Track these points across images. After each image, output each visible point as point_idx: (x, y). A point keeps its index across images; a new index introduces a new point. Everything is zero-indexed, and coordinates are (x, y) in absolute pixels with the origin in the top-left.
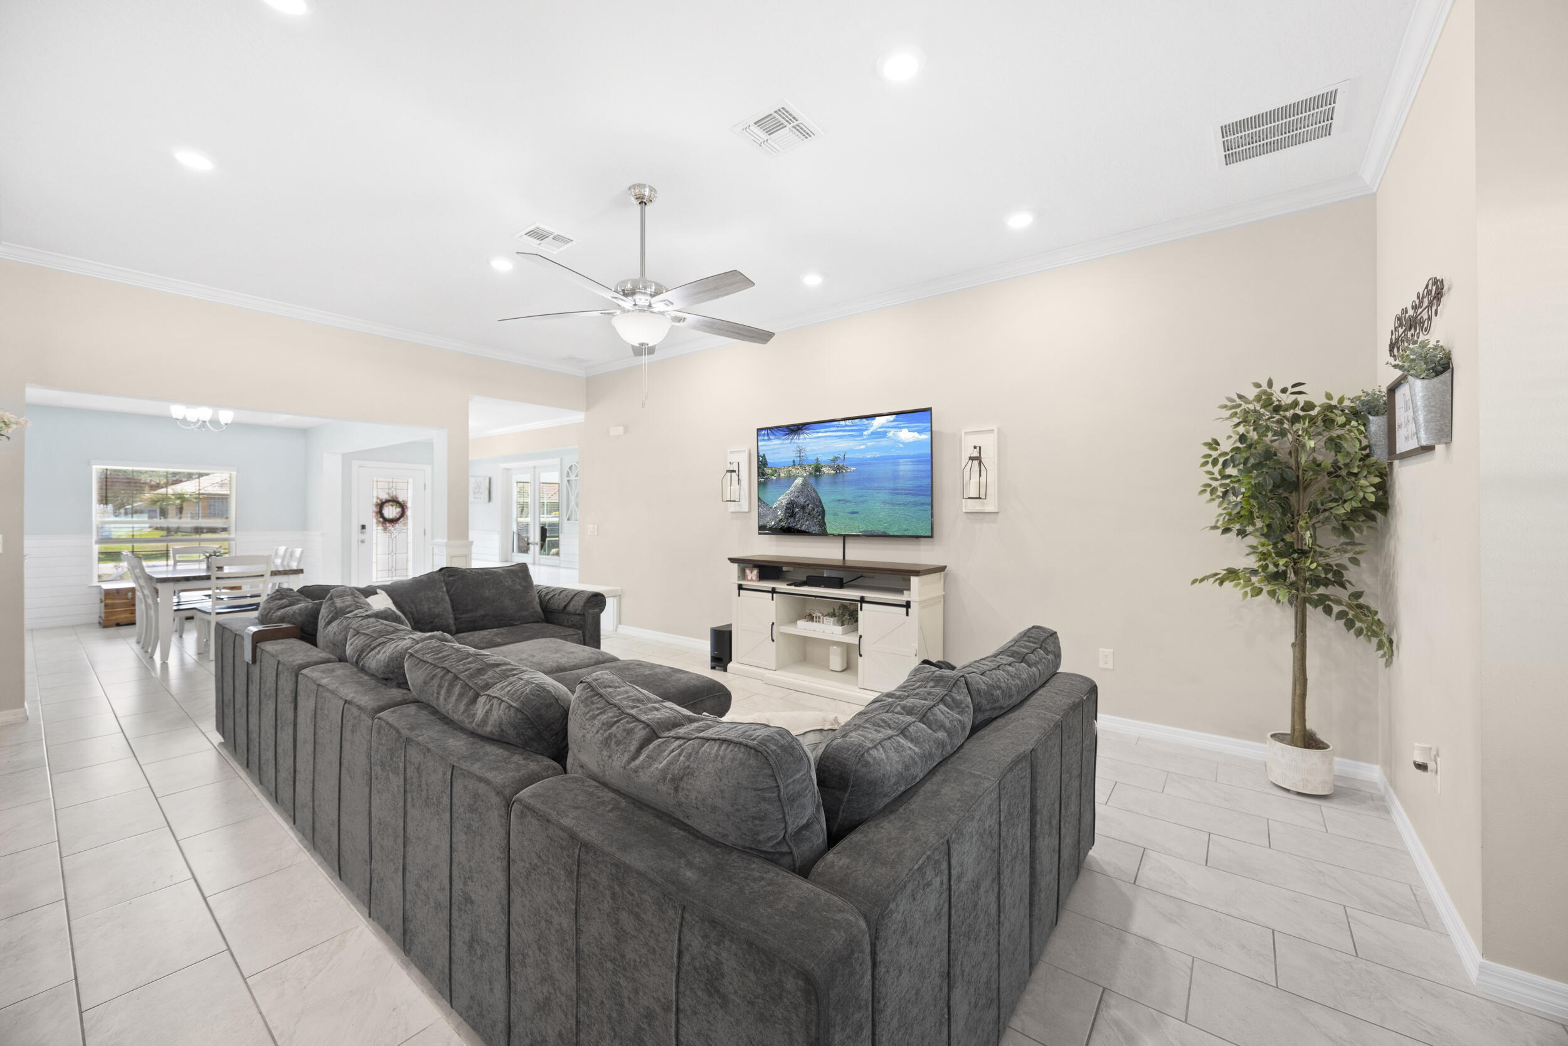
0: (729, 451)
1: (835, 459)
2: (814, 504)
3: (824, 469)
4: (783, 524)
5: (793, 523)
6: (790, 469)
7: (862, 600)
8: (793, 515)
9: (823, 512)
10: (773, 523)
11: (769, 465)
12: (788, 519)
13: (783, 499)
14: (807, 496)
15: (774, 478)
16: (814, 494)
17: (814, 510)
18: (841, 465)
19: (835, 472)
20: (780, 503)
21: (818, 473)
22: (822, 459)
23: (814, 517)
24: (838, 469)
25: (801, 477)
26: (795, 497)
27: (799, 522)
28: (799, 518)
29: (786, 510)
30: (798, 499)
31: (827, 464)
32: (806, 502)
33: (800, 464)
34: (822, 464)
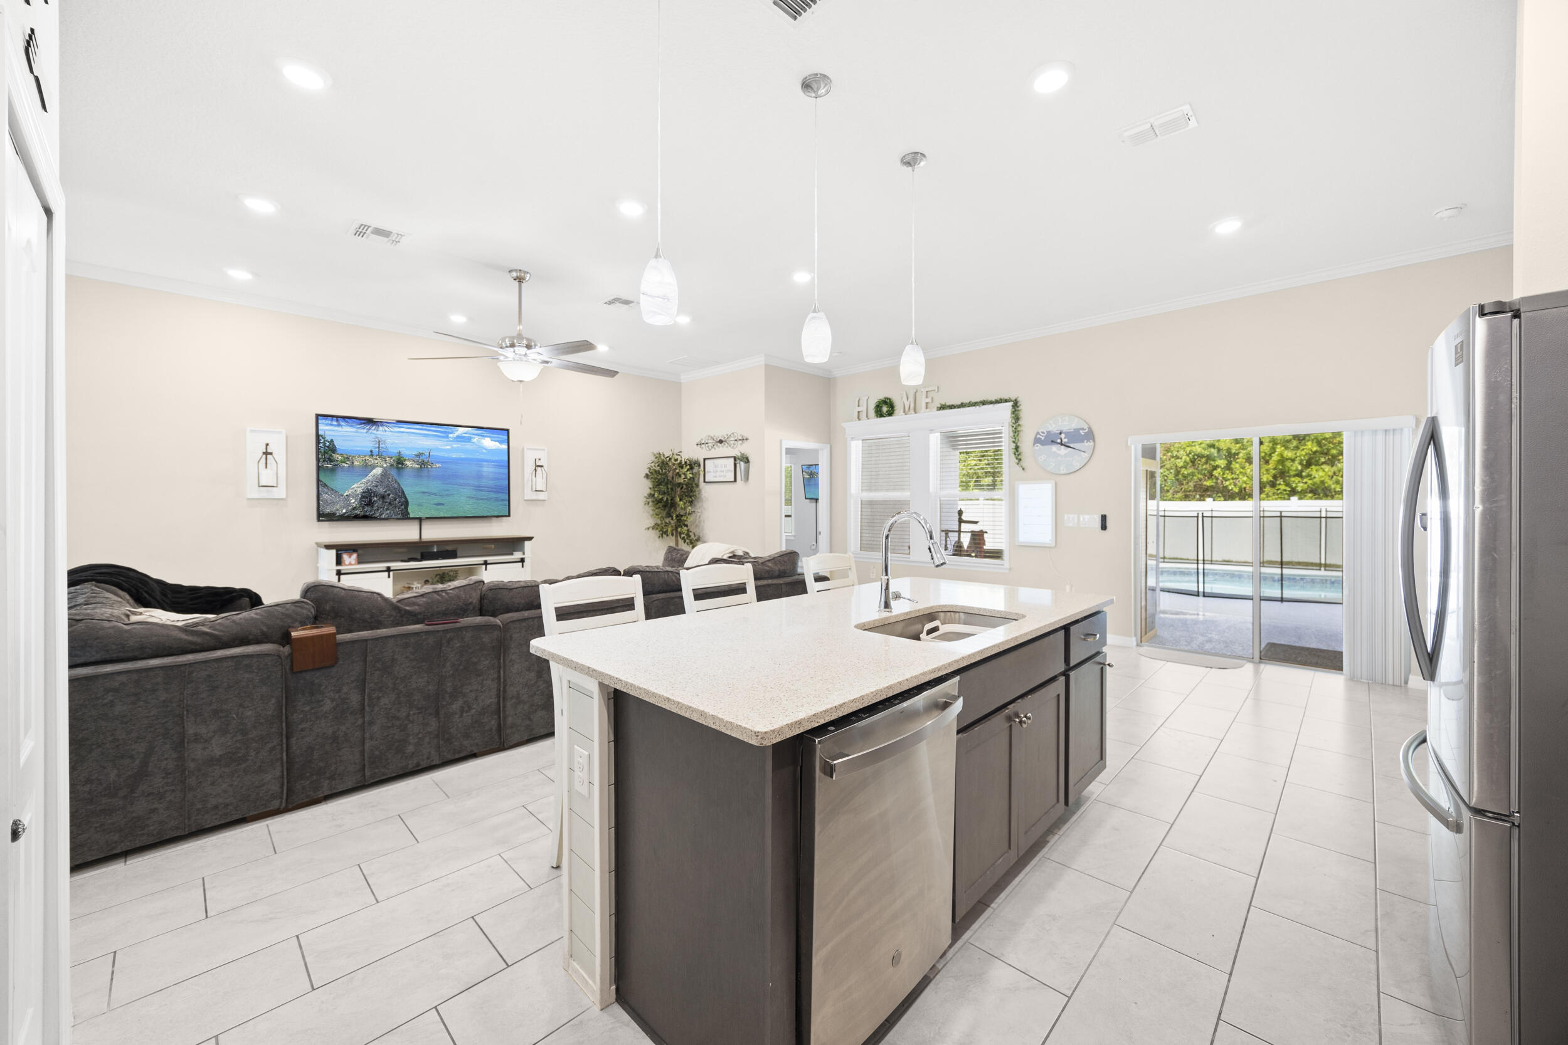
1: (419, 455)
2: (396, 494)
3: (407, 462)
4: (357, 511)
5: (370, 511)
6: (367, 458)
8: (370, 504)
9: (406, 500)
10: (344, 511)
11: (338, 451)
12: (363, 508)
13: (358, 487)
14: (388, 486)
15: (347, 465)
16: (395, 485)
17: (395, 500)
18: (426, 460)
19: (419, 466)
20: (352, 492)
21: (400, 466)
22: (406, 453)
23: (395, 507)
24: (423, 464)
25: (380, 467)
26: (373, 486)
27: (378, 510)
28: (377, 506)
29: (361, 498)
30: (377, 489)
31: (410, 458)
32: (385, 492)
33: (379, 455)
34: (405, 458)
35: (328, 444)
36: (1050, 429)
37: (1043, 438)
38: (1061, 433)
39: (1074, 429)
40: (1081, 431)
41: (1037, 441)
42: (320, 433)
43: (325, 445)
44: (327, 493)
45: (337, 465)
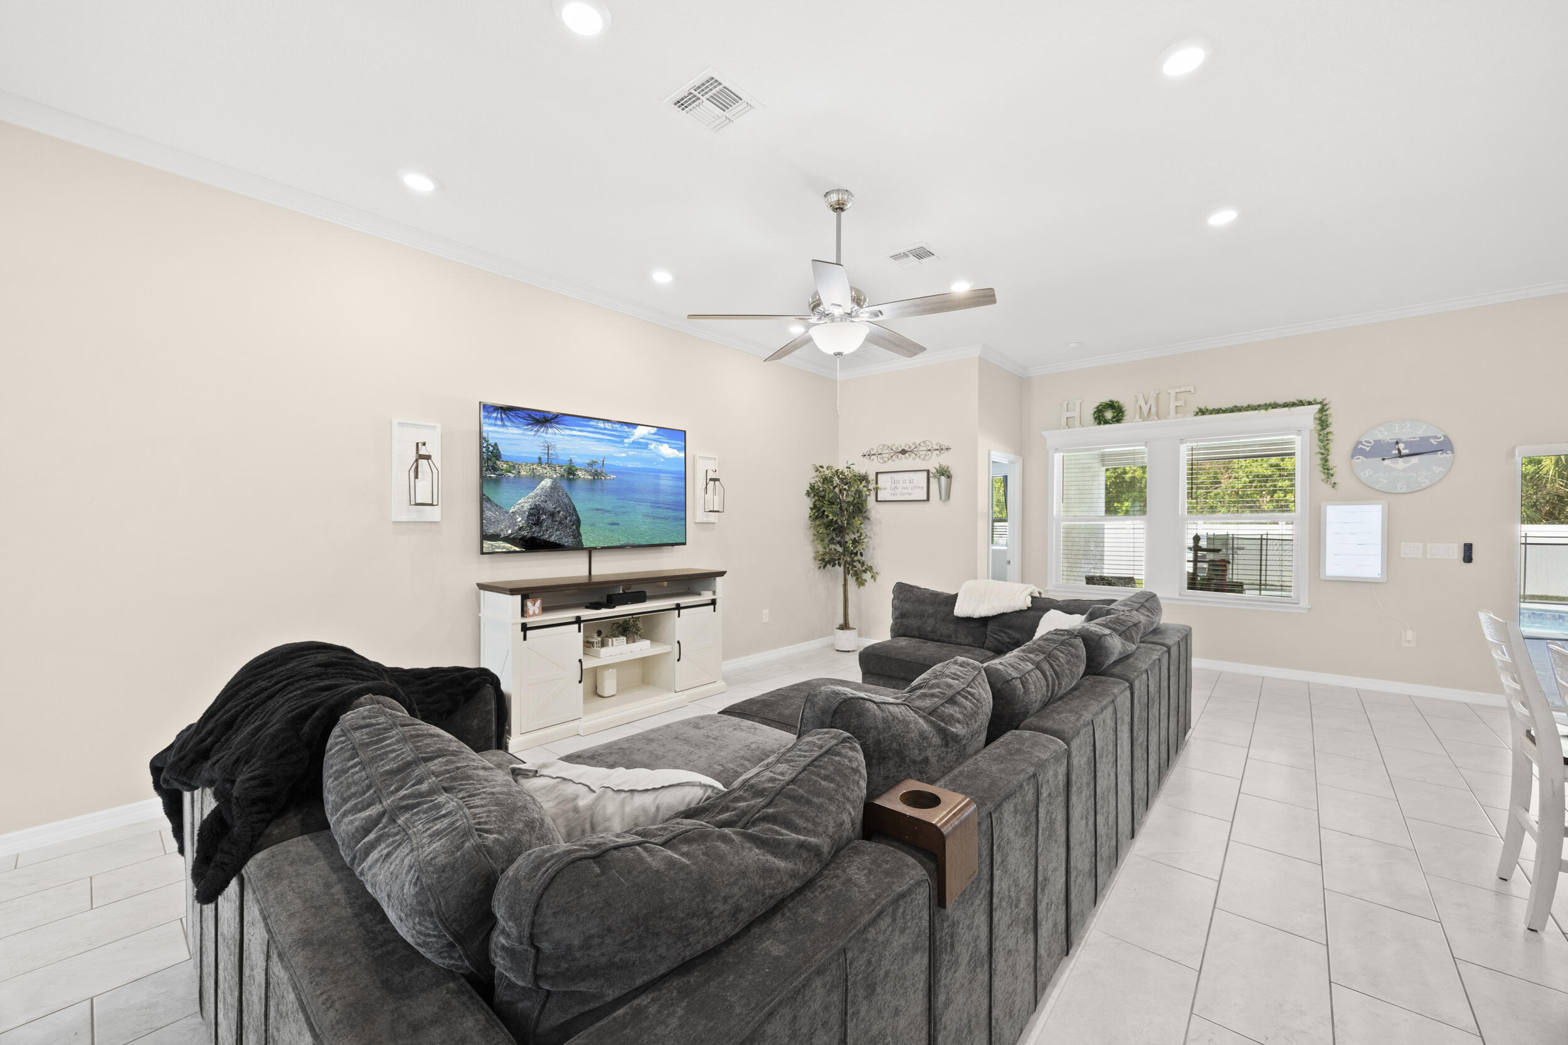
1: (592, 464)
2: (567, 511)
3: (579, 473)
4: (524, 533)
5: (539, 532)
6: (535, 466)
7: (678, 607)
8: (538, 523)
9: (578, 522)
10: (510, 532)
11: (503, 458)
12: (531, 528)
13: (524, 502)
14: (558, 501)
15: (512, 475)
16: (566, 501)
17: (566, 519)
18: (599, 471)
19: (592, 478)
20: (518, 509)
21: (571, 477)
22: (578, 461)
23: (565, 526)
24: (596, 474)
25: (550, 478)
26: (542, 501)
27: (546, 530)
28: (545, 526)
29: (528, 516)
30: (546, 504)
31: (583, 467)
32: (555, 508)
33: (547, 463)
34: (577, 467)
35: (491, 448)
36: (1380, 437)
37: (1368, 449)
38: (1397, 443)
39: (1420, 438)
40: (1432, 440)
41: (1357, 451)
42: (483, 434)
43: (487, 450)
44: (489, 509)
45: (502, 475)
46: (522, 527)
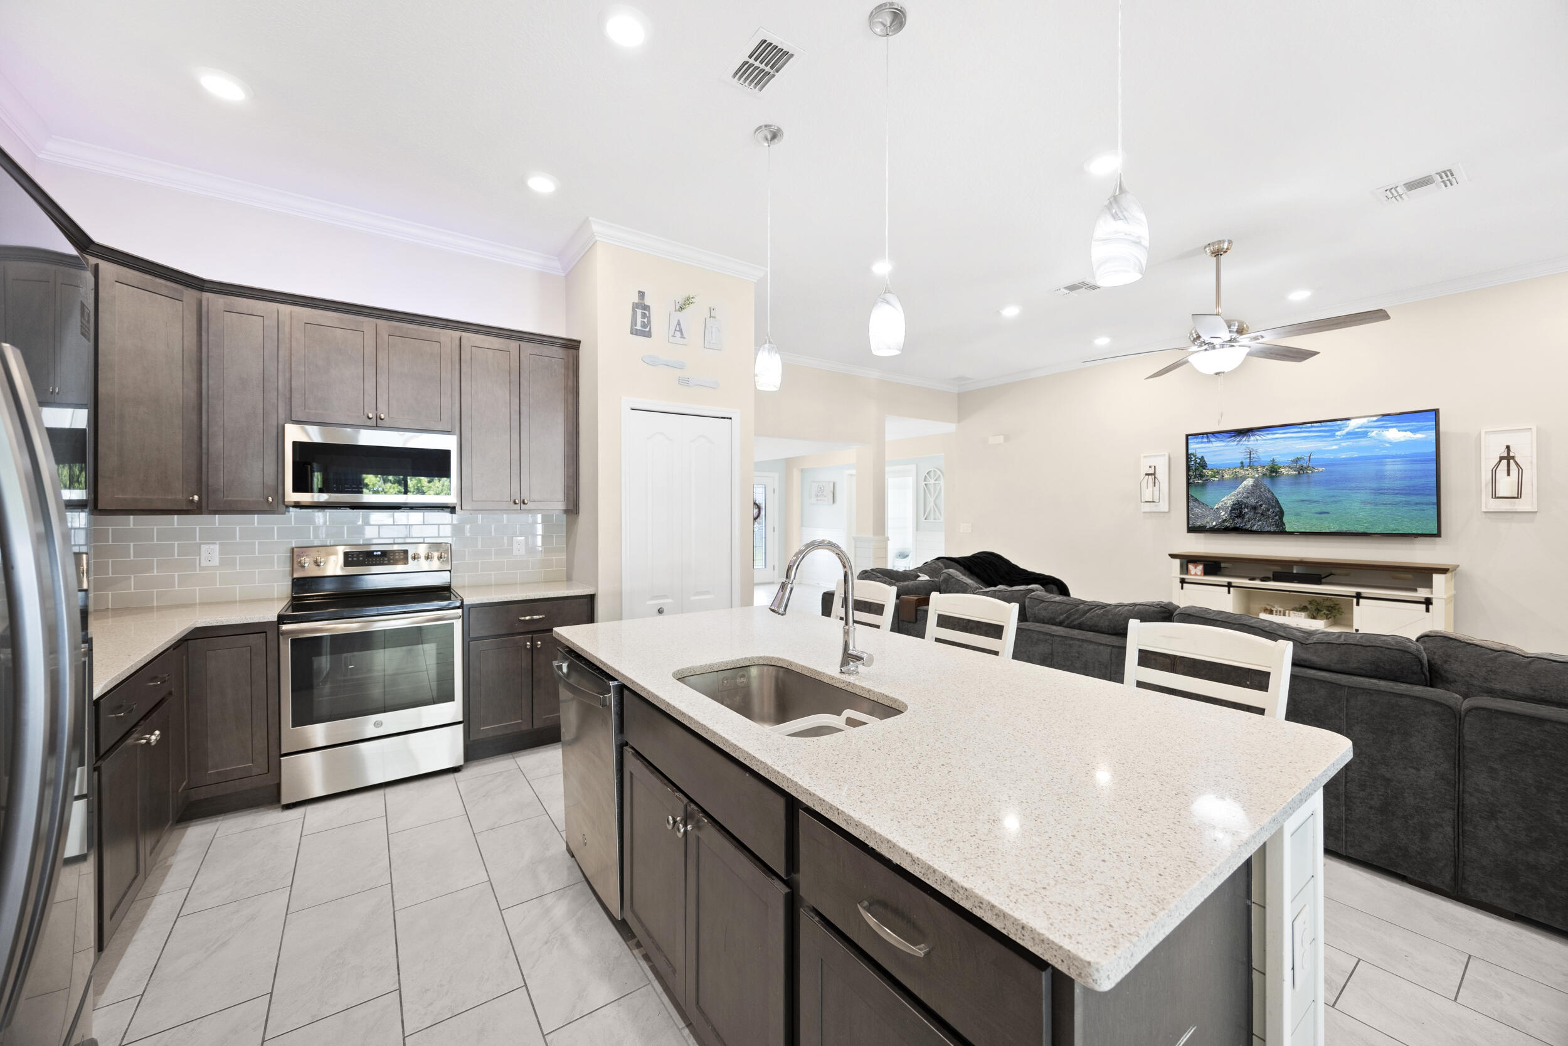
0: (1142, 455)
1: (1297, 460)
2: (1270, 504)
3: (1283, 470)
4: (1227, 524)
5: (1241, 523)
6: (1237, 470)
7: (1359, 596)
8: (1241, 515)
9: (1281, 513)
10: (1214, 523)
11: (1209, 467)
12: (1234, 520)
13: (1228, 499)
14: (1260, 496)
15: (1216, 479)
16: (1269, 495)
17: (1269, 510)
18: (1305, 465)
19: (1297, 473)
20: (1222, 505)
21: (1274, 474)
22: (1279, 460)
23: (1269, 517)
24: (1301, 469)
25: (1252, 478)
26: (1244, 497)
27: (1249, 521)
28: (1248, 518)
29: (1231, 510)
30: (1248, 500)
31: (1286, 465)
32: (1258, 502)
33: (1250, 466)
34: (1280, 465)
35: (1198, 461)
42: (1190, 452)
43: (1196, 463)
44: (1197, 507)
45: (1207, 480)
46: (1225, 520)
